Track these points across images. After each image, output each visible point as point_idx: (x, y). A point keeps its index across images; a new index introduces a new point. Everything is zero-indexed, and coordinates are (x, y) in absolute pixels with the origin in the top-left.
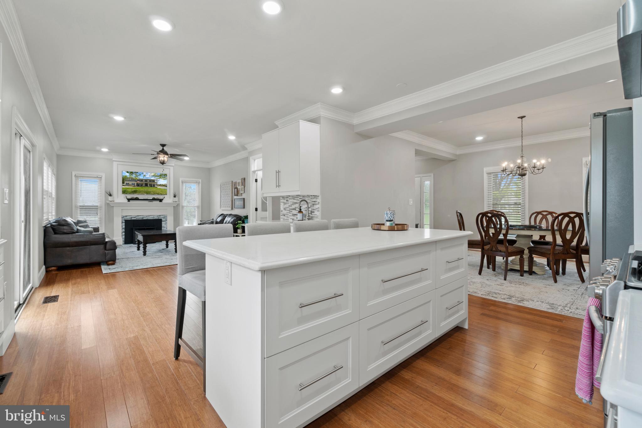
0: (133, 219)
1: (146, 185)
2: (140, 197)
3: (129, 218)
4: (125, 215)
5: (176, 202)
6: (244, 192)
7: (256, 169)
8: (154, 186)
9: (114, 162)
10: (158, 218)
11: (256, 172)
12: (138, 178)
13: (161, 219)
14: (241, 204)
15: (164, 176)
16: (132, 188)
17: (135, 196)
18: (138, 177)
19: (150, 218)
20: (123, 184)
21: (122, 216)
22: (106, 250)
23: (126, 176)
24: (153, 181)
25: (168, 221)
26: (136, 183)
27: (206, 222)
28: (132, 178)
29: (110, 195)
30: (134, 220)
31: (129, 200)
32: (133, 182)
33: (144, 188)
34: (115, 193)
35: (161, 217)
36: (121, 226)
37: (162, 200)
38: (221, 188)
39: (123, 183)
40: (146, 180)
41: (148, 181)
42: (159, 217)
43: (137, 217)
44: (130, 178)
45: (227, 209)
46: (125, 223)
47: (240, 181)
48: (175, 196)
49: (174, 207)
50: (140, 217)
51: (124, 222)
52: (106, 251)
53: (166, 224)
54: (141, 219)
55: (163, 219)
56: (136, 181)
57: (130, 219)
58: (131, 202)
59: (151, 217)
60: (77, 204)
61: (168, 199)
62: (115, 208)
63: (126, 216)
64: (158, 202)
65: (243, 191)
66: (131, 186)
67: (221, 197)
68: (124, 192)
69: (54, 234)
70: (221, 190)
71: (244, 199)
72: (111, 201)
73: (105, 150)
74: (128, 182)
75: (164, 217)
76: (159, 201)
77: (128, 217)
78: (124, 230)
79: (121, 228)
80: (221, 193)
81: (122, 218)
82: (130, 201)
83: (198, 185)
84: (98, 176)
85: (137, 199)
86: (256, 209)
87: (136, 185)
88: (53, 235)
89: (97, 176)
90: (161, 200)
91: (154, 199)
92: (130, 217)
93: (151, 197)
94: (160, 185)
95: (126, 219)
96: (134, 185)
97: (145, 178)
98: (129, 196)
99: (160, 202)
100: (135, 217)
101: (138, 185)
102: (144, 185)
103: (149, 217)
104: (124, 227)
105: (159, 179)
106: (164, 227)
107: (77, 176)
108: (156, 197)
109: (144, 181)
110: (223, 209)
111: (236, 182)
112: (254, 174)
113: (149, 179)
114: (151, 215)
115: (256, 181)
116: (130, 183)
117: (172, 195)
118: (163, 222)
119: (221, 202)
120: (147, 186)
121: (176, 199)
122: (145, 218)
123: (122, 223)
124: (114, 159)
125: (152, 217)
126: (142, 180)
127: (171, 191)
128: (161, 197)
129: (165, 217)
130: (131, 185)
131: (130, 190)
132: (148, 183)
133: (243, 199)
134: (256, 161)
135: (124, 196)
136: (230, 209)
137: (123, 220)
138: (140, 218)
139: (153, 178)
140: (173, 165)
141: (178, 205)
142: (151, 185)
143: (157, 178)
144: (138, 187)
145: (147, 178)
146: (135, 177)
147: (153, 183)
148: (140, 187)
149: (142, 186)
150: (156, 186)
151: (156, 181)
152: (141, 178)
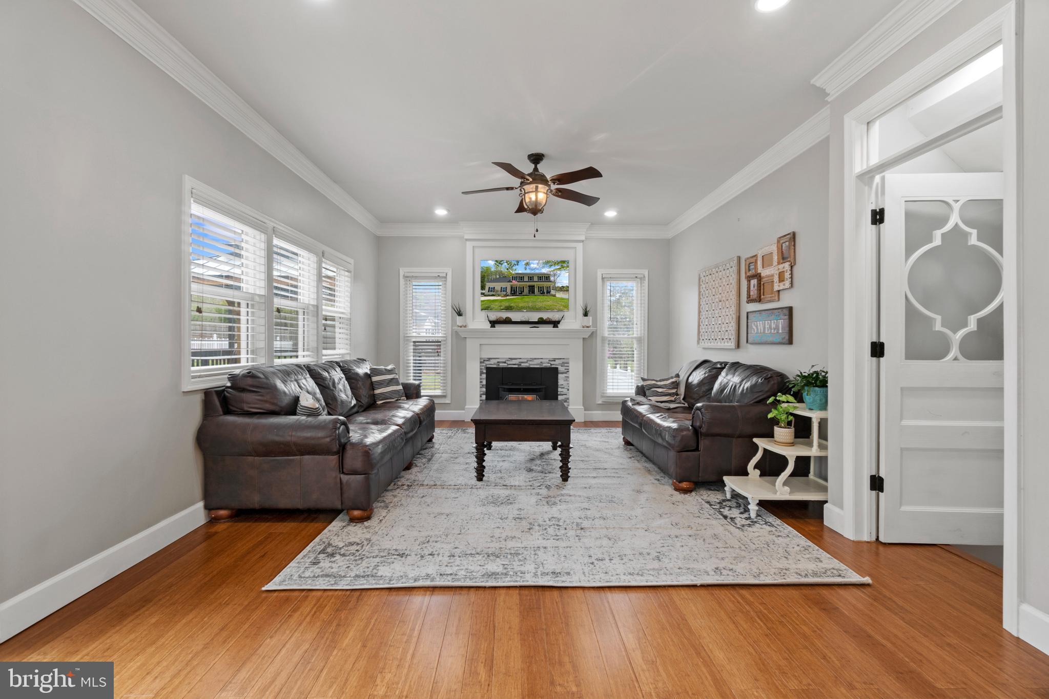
0: (502, 365)
1: (532, 290)
2: (515, 316)
3: (494, 364)
4: (485, 356)
5: (588, 327)
6: (792, 283)
7: (875, 160)
8: (548, 292)
9: (468, 243)
10: (549, 365)
11: (877, 179)
12: (513, 273)
13: (557, 368)
14: (777, 328)
15: (563, 264)
16: (502, 300)
17: (504, 315)
18: (513, 269)
19: (534, 364)
20: (483, 291)
21: (481, 358)
22: (343, 473)
23: (488, 270)
24: (546, 278)
25: (571, 374)
26: (508, 285)
27: (659, 383)
28: (501, 273)
29: (460, 314)
30: (503, 369)
31: (493, 323)
32: (504, 285)
33: (527, 298)
34: (468, 309)
35: (557, 362)
36: (479, 381)
37: (558, 322)
38: (700, 285)
39: (483, 288)
40: (531, 278)
41: (536, 279)
42: (552, 363)
43: (509, 363)
44: (496, 273)
45: (720, 344)
46: (487, 374)
47: (774, 249)
48: (586, 314)
49: (583, 338)
50: (514, 362)
51: (485, 371)
52: (342, 476)
53: (567, 380)
54: (516, 366)
55: (561, 369)
56: (510, 281)
57: (495, 366)
58: (499, 328)
59: (536, 362)
60: (407, 334)
61: (572, 321)
62: (467, 340)
63: (489, 359)
64: (549, 328)
65: (787, 284)
66: (499, 295)
67: (700, 312)
68: (486, 307)
69: (221, 413)
70: (700, 292)
71: (790, 309)
72: (461, 327)
73: (441, 212)
74: (491, 285)
75: (563, 363)
76: (552, 325)
77: (492, 362)
78: (484, 390)
79: (478, 385)
80: (700, 299)
81: (481, 362)
82: (496, 325)
83: (641, 283)
84: (441, 275)
85: (508, 321)
86: (878, 350)
87: (509, 291)
89: (438, 274)
90: (555, 324)
91: (542, 322)
92: (496, 361)
93: (535, 317)
94: (559, 289)
95: (488, 366)
96: (505, 293)
97: (528, 271)
98: (494, 316)
99: (554, 327)
100: (505, 362)
101: (514, 292)
102: (526, 290)
103: (531, 363)
104: (484, 382)
105: (557, 273)
106: (563, 388)
107: (407, 277)
108: (545, 316)
109: (526, 279)
110: (707, 344)
111: (756, 256)
112: (866, 188)
113: (537, 272)
114: (535, 359)
115: (878, 217)
116: (498, 286)
117: (580, 312)
118: (560, 376)
119: (699, 326)
120: (533, 292)
121: (589, 321)
122: (524, 365)
123: (481, 373)
124: (466, 237)
125: (539, 361)
126: (520, 278)
127: (577, 302)
128: (554, 316)
129: (565, 363)
130: (499, 293)
131: (497, 305)
132: (535, 284)
133: (786, 312)
134: (876, 127)
135: (484, 314)
136: (732, 344)
137: (483, 368)
138: (513, 364)
139: (545, 271)
140: (583, 238)
141: (593, 335)
142: (541, 290)
143: (554, 270)
144: (513, 296)
145: (533, 272)
146: (506, 270)
147: (545, 284)
148: (517, 296)
149: (521, 293)
150: (553, 292)
151: (552, 279)
152: (520, 272)
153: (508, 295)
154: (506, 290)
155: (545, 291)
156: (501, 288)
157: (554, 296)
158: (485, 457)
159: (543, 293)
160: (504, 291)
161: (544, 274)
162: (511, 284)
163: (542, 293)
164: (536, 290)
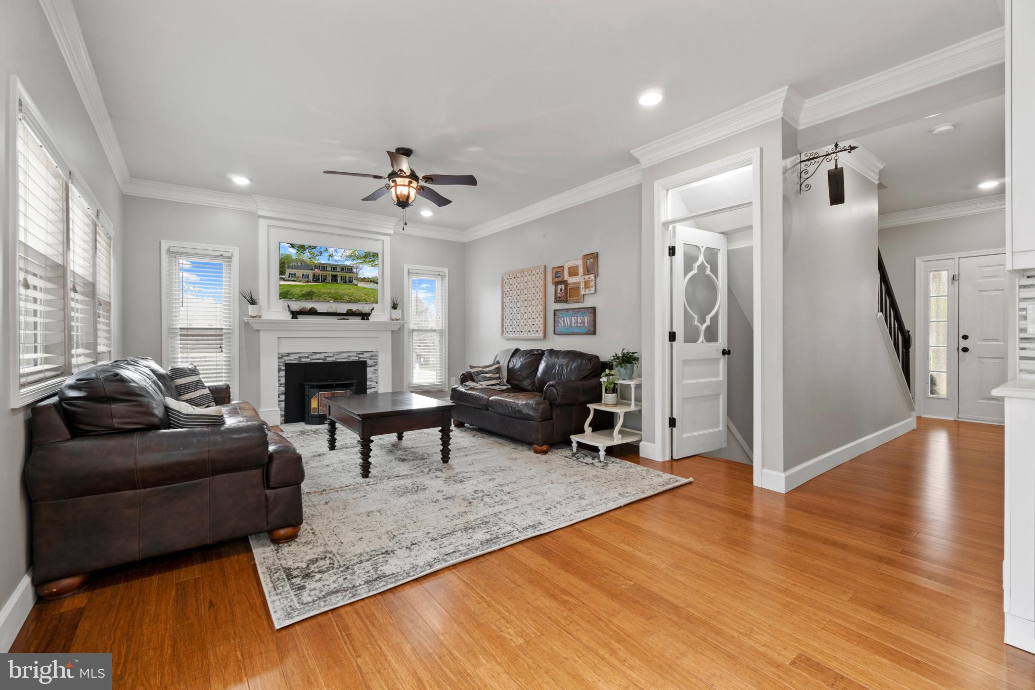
0: (304, 360)
1: (334, 279)
2: (321, 307)
3: (295, 359)
4: (284, 350)
5: (397, 320)
6: (595, 290)
7: (669, 217)
8: (351, 282)
9: (261, 221)
10: (357, 358)
11: (671, 227)
12: (316, 262)
13: (366, 361)
14: (583, 322)
15: (371, 257)
16: (302, 286)
17: (309, 305)
18: (317, 258)
19: (342, 358)
20: (283, 276)
21: (279, 353)
22: (269, 487)
23: (288, 256)
24: (350, 269)
25: (380, 367)
26: (311, 273)
27: (485, 370)
28: (302, 261)
29: (253, 302)
30: (306, 364)
31: (295, 314)
32: (306, 272)
33: (329, 286)
34: (262, 297)
35: (366, 355)
36: (277, 379)
37: (369, 314)
38: (503, 286)
39: (282, 272)
40: (334, 268)
41: (339, 269)
42: (360, 356)
43: (312, 357)
44: (297, 260)
45: (534, 336)
46: (286, 370)
47: (580, 263)
48: (395, 307)
49: (392, 331)
50: (318, 356)
51: (283, 368)
52: (268, 492)
53: (375, 373)
54: (321, 361)
55: (370, 362)
56: (312, 269)
57: (296, 362)
58: (302, 319)
59: (343, 355)
60: (173, 325)
61: (381, 314)
62: (262, 334)
63: (288, 354)
64: (357, 321)
65: (592, 290)
66: (300, 281)
67: (503, 309)
68: (285, 295)
69: (69, 436)
70: (503, 292)
71: (594, 309)
72: (253, 317)
73: (241, 181)
74: (293, 271)
75: (372, 356)
76: (361, 318)
77: (292, 357)
78: (283, 389)
79: (276, 384)
80: (503, 297)
81: (279, 358)
82: (298, 316)
83: (442, 281)
84: (225, 254)
85: (313, 312)
86: (672, 337)
87: (311, 278)
88: (68, 440)
89: (221, 253)
90: (365, 316)
91: (350, 314)
92: (297, 356)
93: (343, 308)
94: (364, 280)
95: (287, 362)
96: (307, 279)
97: (331, 262)
98: (296, 306)
99: (362, 320)
100: (308, 357)
101: (316, 279)
102: (329, 279)
103: (337, 357)
104: (283, 380)
105: (361, 266)
106: (372, 381)
107: (173, 252)
108: (354, 307)
109: (329, 269)
110: (512, 336)
111: (562, 267)
112: (666, 232)
113: (340, 263)
114: (342, 352)
115: (672, 251)
116: (299, 273)
117: (388, 304)
118: (369, 369)
119: (503, 320)
120: (336, 281)
121: (397, 314)
122: (329, 360)
123: (280, 370)
124: (260, 213)
125: (346, 355)
126: (324, 267)
127: (386, 296)
128: (365, 308)
129: (374, 356)
130: (301, 279)
131: (297, 291)
132: (338, 274)
133: (592, 311)
134: (670, 192)
135: (283, 304)
136: (541, 335)
137: (281, 364)
138: (318, 359)
139: (348, 263)
140: (391, 232)
141: (401, 329)
142: (344, 280)
143: (357, 264)
144: (315, 282)
145: (336, 263)
146: (308, 259)
147: (348, 275)
148: (319, 282)
149: (324, 281)
150: (355, 282)
151: (354, 270)
152: (323, 262)
153: (310, 282)
154: (308, 276)
155: (348, 280)
156: (303, 275)
157: (356, 285)
158: (371, 452)
159: (346, 282)
160: (305, 278)
161: (347, 266)
162: (314, 272)
163: (344, 282)
164: (339, 279)
